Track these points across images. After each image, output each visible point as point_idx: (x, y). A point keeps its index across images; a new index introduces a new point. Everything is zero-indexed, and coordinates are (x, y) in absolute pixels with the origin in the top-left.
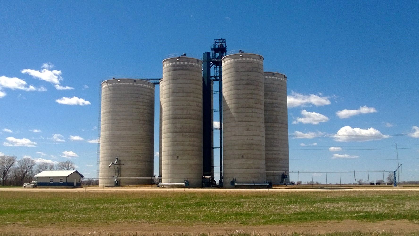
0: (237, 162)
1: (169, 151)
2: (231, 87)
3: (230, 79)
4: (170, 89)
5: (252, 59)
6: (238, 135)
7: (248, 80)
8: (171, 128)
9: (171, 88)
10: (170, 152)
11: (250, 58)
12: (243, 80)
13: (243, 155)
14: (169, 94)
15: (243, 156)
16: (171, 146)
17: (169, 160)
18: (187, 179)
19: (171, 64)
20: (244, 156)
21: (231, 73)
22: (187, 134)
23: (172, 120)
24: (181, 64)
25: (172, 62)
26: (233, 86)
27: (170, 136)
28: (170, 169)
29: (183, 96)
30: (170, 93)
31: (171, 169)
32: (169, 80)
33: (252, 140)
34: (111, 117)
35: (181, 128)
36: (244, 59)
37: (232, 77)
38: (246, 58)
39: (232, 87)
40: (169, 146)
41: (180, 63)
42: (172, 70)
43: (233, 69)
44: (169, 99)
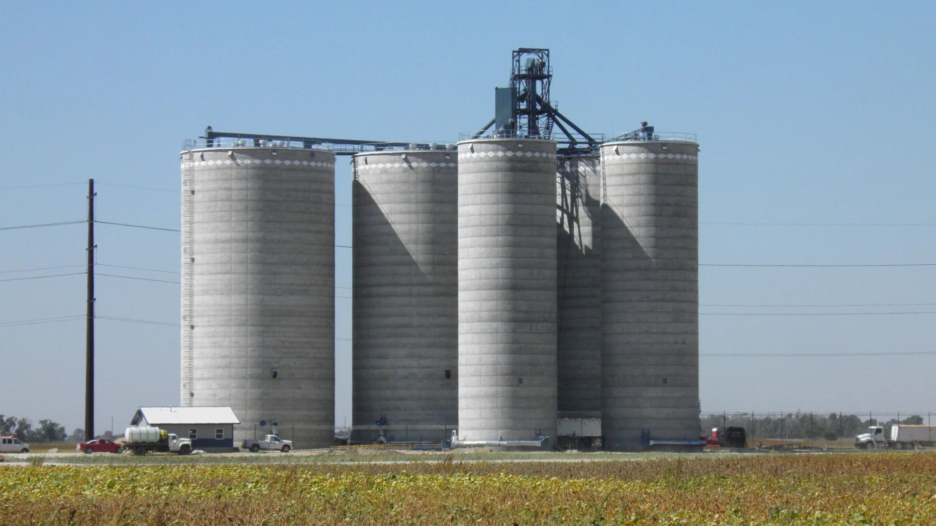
0: (652, 392)
1: (496, 363)
2: (638, 218)
3: (635, 199)
4: (500, 217)
5: (685, 157)
6: (654, 331)
7: (677, 205)
8: (504, 310)
9: (501, 214)
10: (499, 367)
11: (682, 153)
12: (668, 205)
13: (665, 377)
14: (495, 227)
15: (665, 381)
16: (501, 353)
17: (497, 385)
18: (540, 430)
19: (500, 154)
20: (668, 381)
21: (639, 186)
22: (540, 326)
23: (504, 291)
24: (527, 158)
25: (504, 151)
26: (644, 217)
27: (500, 330)
28: (502, 408)
29: (531, 236)
30: (498, 225)
31: (504, 407)
32: (495, 193)
33: (684, 343)
34: (249, 255)
35: (527, 312)
36: (670, 156)
37: (642, 195)
38: (674, 153)
39: (642, 218)
40: (498, 353)
41: (524, 155)
42: (503, 170)
43: (643, 178)
44: (495, 238)
